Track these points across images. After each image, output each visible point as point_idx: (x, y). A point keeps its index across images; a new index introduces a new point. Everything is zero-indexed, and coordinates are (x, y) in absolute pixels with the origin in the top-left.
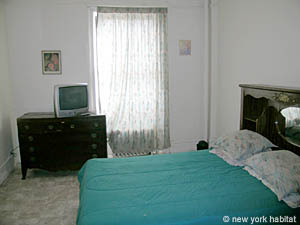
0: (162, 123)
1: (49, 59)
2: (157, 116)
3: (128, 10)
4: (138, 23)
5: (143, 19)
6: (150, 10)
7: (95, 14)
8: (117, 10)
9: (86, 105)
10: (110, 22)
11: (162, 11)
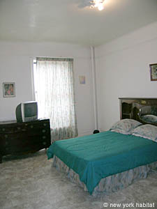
0: (74, 122)
1: (8, 88)
2: (71, 118)
3: (53, 59)
4: (58, 66)
5: (61, 64)
6: (64, 60)
7: (35, 61)
8: (47, 59)
9: (36, 114)
10: (43, 66)
11: (70, 60)
